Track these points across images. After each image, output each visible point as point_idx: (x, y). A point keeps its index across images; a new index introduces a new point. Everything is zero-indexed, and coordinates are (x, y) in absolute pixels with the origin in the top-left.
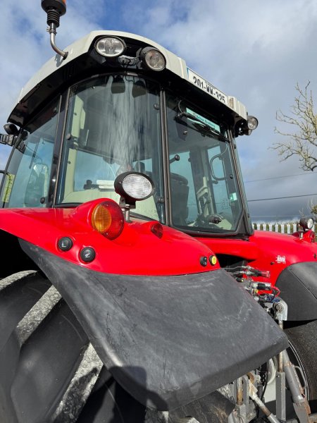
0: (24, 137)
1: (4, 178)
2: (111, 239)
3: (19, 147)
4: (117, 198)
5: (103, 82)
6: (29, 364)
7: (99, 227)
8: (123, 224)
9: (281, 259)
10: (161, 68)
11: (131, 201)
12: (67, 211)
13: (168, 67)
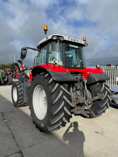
0: (41, 49)
1: (37, 58)
2: (54, 68)
3: (40, 51)
4: (54, 63)
5: (54, 42)
6: (45, 80)
7: (52, 66)
8: (55, 66)
9: (88, 73)
10: (63, 40)
11: (56, 63)
12: (49, 65)
13: (65, 39)
